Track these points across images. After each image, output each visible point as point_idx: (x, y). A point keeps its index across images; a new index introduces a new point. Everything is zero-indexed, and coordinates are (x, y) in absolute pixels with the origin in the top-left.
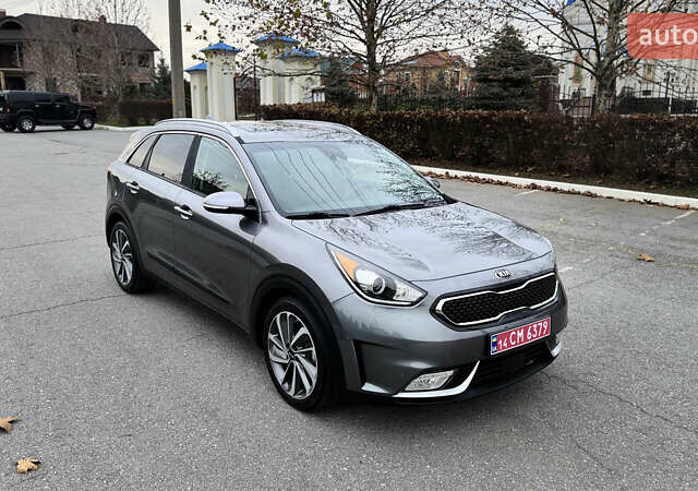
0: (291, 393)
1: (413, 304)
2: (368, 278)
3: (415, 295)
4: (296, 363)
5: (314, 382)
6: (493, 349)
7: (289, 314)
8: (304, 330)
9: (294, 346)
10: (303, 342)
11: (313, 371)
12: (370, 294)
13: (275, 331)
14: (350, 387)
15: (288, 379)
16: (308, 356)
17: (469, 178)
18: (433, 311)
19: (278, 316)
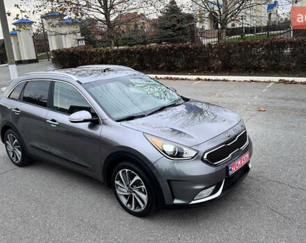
0: (132, 209)
1: (193, 157)
2: (169, 148)
3: (193, 153)
4: (134, 194)
5: (146, 202)
6: (230, 172)
7: (127, 170)
8: (137, 178)
9: (132, 186)
10: (137, 183)
11: (144, 197)
12: (171, 156)
13: (119, 179)
14: (167, 202)
15: (130, 202)
16: (140, 190)
17: (167, 78)
18: (202, 160)
19: (120, 172)
